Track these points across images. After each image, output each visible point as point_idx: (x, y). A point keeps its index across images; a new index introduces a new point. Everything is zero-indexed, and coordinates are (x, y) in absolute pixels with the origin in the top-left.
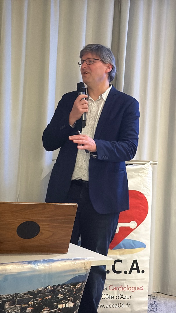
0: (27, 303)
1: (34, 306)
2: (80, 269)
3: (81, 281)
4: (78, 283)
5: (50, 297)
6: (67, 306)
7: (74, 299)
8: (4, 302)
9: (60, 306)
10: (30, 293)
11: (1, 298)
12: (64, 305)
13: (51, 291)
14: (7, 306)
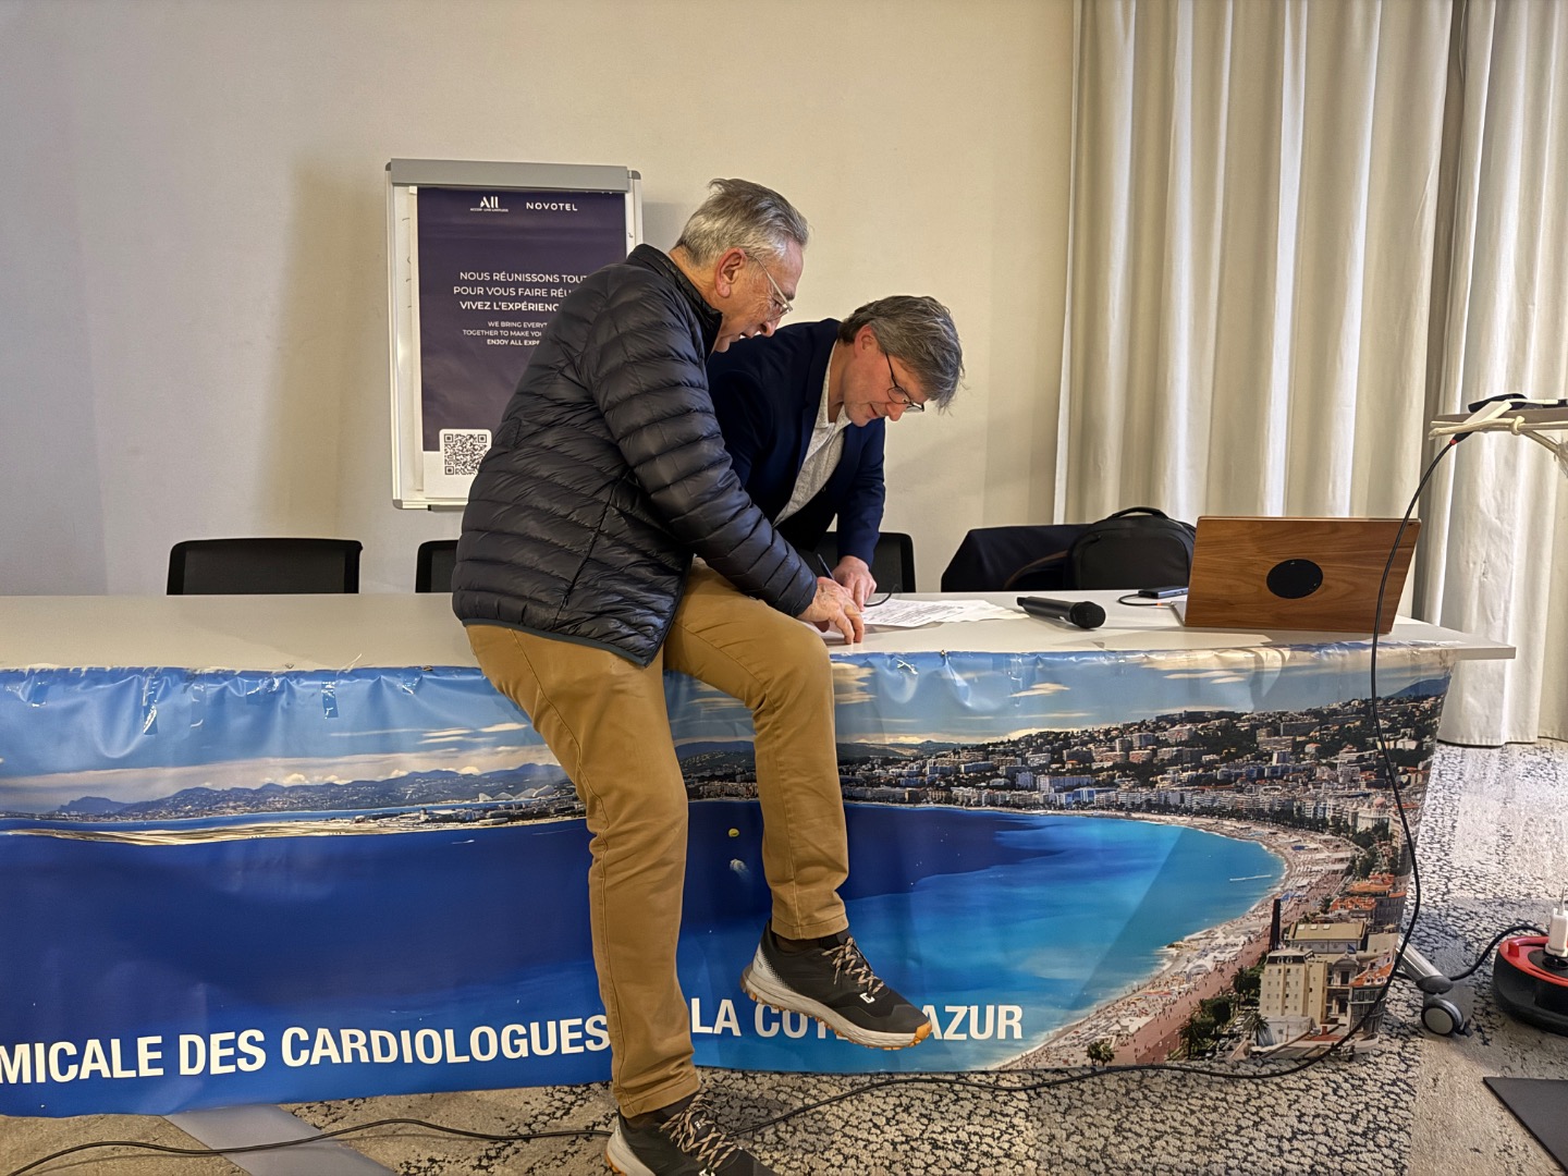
0: (1306, 735)
1: (1321, 741)
5: (1358, 723)
6: (1400, 745)
7: (1416, 733)
8: (1254, 728)
9: (1382, 746)
10: (1310, 712)
11: (1248, 720)
12: (1392, 743)
13: (1359, 711)
14: (1262, 735)
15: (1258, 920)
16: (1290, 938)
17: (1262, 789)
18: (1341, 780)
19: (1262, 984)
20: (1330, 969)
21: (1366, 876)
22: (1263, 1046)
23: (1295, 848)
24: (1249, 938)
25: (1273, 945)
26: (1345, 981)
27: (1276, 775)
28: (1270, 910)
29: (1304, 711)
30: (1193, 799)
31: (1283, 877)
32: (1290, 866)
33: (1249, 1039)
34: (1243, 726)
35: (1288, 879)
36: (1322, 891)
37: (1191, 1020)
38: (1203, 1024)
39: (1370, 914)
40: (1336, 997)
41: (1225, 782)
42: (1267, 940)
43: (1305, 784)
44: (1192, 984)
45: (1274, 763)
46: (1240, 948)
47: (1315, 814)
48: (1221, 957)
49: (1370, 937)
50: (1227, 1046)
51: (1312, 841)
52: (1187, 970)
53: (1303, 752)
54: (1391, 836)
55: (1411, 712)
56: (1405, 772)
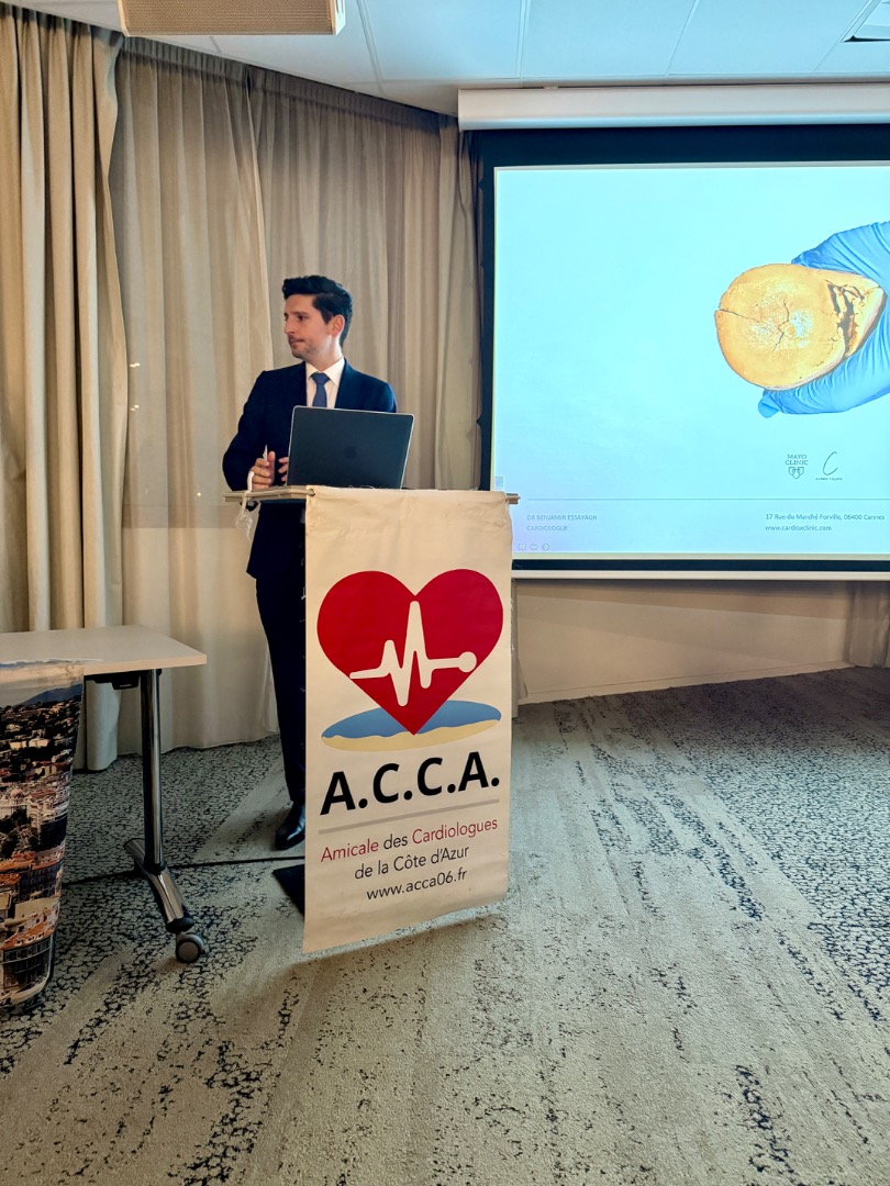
2: (57, 678)
3: (61, 698)
4: (55, 703)
6: (32, 744)
9: (15, 746)
12: (24, 744)
21: (8, 856)
49: (17, 907)
54: (30, 820)
55: (43, 718)
56: (39, 766)
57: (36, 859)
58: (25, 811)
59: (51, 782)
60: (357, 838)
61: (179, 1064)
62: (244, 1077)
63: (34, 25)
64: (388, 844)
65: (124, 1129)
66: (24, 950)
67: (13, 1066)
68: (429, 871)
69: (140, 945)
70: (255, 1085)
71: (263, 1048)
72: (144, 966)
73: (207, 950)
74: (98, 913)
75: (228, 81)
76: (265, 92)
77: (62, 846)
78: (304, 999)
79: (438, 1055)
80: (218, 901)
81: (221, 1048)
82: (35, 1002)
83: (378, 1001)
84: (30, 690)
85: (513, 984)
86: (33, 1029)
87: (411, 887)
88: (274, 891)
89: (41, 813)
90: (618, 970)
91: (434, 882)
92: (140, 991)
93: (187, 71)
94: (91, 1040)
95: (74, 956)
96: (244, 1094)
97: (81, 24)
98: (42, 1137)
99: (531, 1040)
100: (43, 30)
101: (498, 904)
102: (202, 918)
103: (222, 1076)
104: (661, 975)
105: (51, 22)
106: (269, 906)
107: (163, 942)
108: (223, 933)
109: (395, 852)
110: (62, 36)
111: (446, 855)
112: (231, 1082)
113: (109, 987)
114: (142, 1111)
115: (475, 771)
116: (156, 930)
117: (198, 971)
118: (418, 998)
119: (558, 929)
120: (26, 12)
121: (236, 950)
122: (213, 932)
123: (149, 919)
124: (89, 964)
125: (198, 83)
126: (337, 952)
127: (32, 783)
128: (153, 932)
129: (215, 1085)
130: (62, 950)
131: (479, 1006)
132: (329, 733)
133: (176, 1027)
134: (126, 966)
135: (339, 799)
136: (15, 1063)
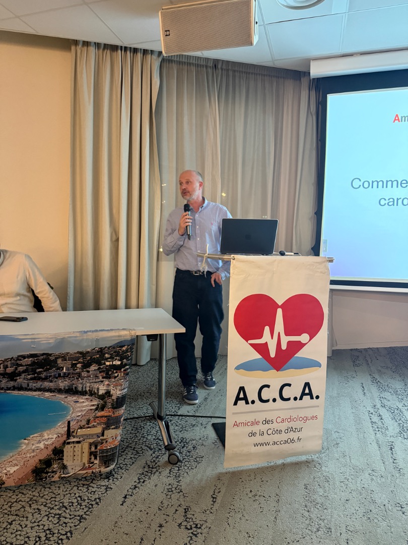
0: (77, 360)
1: (84, 363)
2: (126, 335)
3: (127, 344)
4: (124, 346)
5: (98, 356)
6: (114, 363)
7: (121, 358)
8: (56, 358)
9: (108, 363)
10: (78, 352)
11: (54, 356)
12: (111, 363)
13: (98, 352)
14: (59, 361)
15: (61, 428)
16: (75, 434)
17: (60, 381)
18: (92, 376)
19: (65, 452)
20: (91, 444)
21: (103, 410)
22: (66, 474)
23: (75, 402)
24: (58, 436)
25: (68, 437)
26: (96, 448)
27: (66, 376)
28: (66, 425)
29: (76, 352)
30: (33, 385)
31: (71, 413)
32: (73, 409)
33: (60, 472)
34: (52, 358)
35: (72, 413)
36: (86, 417)
37: (36, 467)
38: (41, 468)
39: (105, 424)
40: (93, 454)
41: (46, 379)
42: (66, 436)
43: (77, 379)
44: (35, 453)
45: (64, 370)
46: (54, 439)
47: (82, 389)
48: (47, 443)
49: (105, 432)
50: (51, 476)
51: (82, 399)
52: (33, 448)
53: (76, 366)
54: (112, 395)
55: (119, 351)
56: (116, 372)
57: (113, 412)
58: (110, 391)
59: (121, 380)
60: (250, 418)
61: (168, 514)
62: (195, 526)
63: (128, 53)
64: (264, 422)
65: (143, 541)
66: (107, 451)
67: (100, 502)
68: (284, 437)
69: (154, 453)
70: (199, 531)
71: (203, 512)
72: (154, 463)
73: (181, 459)
74: (138, 435)
75: (206, 67)
76: (222, 69)
77: (124, 408)
78: (223, 490)
79: (284, 531)
80: (188, 435)
81: (185, 509)
82: (111, 473)
83: (257, 498)
84: (115, 340)
85: (323, 500)
86: (109, 486)
87: (275, 443)
88: (212, 434)
89: (117, 393)
90: (378, 501)
91: (286, 442)
92: (152, 475)
93: (189, 64)
94: (131, 495)
95: (127, 454)
96: (194, 534)
97: (146, 50)
98: (110, 538)
99: (331, 532)
100: (132, 54)
101: (317, 455)
102: (180, 443)
103: (184, 523)
104: (402, 507)
105: (135, 51)
106: (210, 441)
107: (163, 452)
108: (189, 452)
109: (267, 426)
110: (139, 55)
111: (292, 429)
112: (189, 528)
113: (140, 471)
114: (151, 535)
115: (307, 391)
116: (160, 446)
117: (177, 469)
118: (277, 499)
119: (347, 474)
120: (126, 48)
121: (194, 461)
122: (184, 450)
123: (158, 440)
124: (133, 458)
125: (193, 69)
126: (239, 469)
127: (113, 380)
128: (159, 447)
129: (182, 527)
130: (122, 450)
131: (305, 508)
132: (238, 368)
133: (167, 495)
134: (148, 462)
135: (241, 399)
136: (101, 501)
